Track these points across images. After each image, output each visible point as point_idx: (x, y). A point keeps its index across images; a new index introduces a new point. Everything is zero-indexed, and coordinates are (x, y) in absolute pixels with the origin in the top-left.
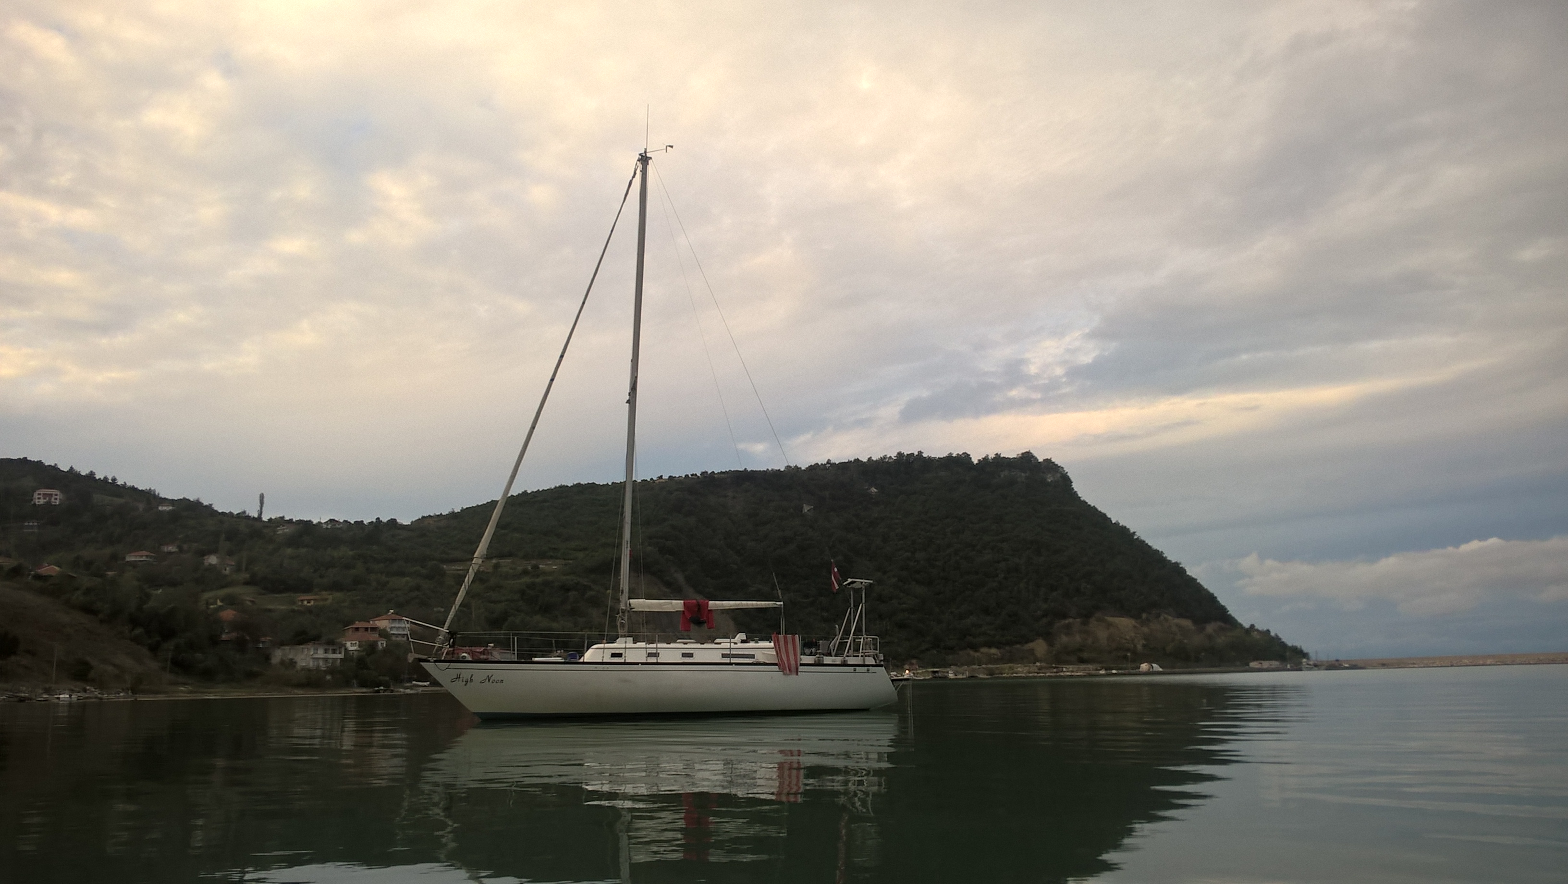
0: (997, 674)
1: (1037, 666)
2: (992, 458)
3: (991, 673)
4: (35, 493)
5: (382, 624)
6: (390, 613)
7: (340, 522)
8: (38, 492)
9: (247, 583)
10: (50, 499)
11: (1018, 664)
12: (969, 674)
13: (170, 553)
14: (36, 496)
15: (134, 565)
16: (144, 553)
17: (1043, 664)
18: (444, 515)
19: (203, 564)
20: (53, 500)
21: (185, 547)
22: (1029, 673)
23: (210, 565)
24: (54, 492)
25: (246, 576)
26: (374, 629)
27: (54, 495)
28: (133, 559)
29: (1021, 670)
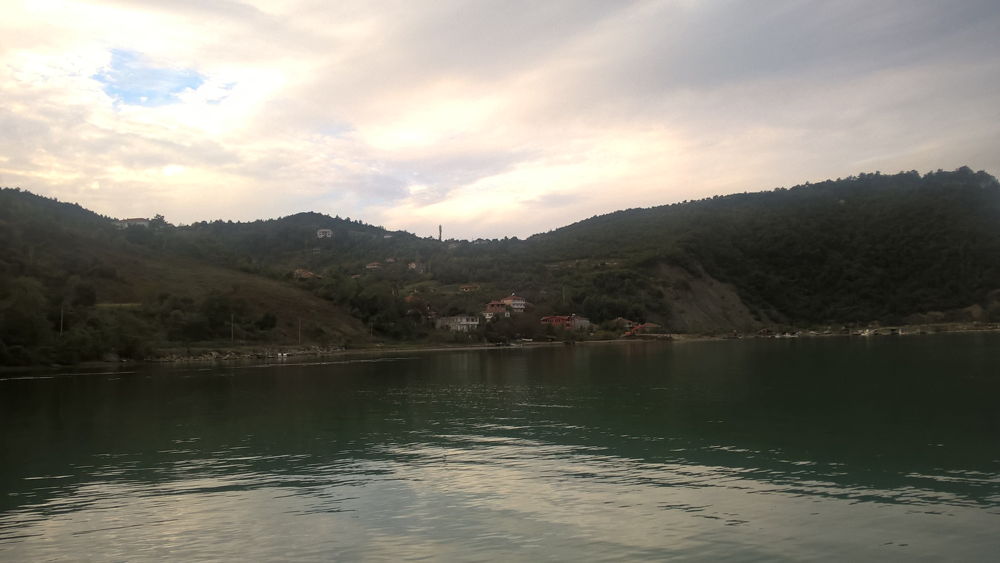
0: (943, 330)
1: (974, 324)
2: (936, 173)
3: (938, 330)
4: (318, 232)
5: (507, 302)
6: (512, 296)
7: (484, 240)
8: (319, 231)
9: (432, 279)
10: (326, 235)
11: (959, 323)
12: (920, 331)
13: (390, 263)
14: (318, 233)
15: (370, 270)
16: (376, 263)
17: (979, 323)
18: (546, 233)
19: (408, 268)
20: (327, 235)
21: (399, 259)
22: (969, 330)
23: (412, 269)
24: (327, 230)
25: (430, 275)
26: (503, 305)
27: (328, 232)
28: (370, 267)
29: (962, 328)
